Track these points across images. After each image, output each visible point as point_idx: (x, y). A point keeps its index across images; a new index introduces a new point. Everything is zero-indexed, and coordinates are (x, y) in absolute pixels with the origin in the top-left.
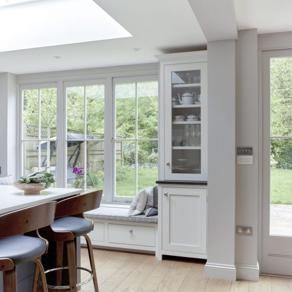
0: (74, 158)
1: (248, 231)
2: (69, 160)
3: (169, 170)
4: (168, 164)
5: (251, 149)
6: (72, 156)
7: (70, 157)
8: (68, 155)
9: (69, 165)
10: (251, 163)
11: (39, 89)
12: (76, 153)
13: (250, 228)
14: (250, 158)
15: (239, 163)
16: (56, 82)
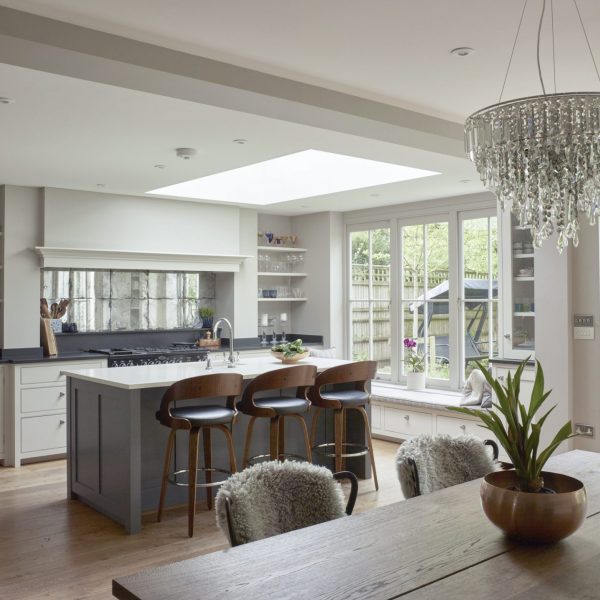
0: (477, 323)
1: (589, 432)
2: (468, 329)
3: (508, 344)
4: (507, 337)
5: (591, 318)
6: (473, 320)
7: (469, 322)
8: (467, 319)
9: (468, 337)
10: (592, 337)
11: (369, 229)
12: (480, 314)
13: (592, 429)
14: (590, 330)
15: (576, 337)
16: (388, 221)
